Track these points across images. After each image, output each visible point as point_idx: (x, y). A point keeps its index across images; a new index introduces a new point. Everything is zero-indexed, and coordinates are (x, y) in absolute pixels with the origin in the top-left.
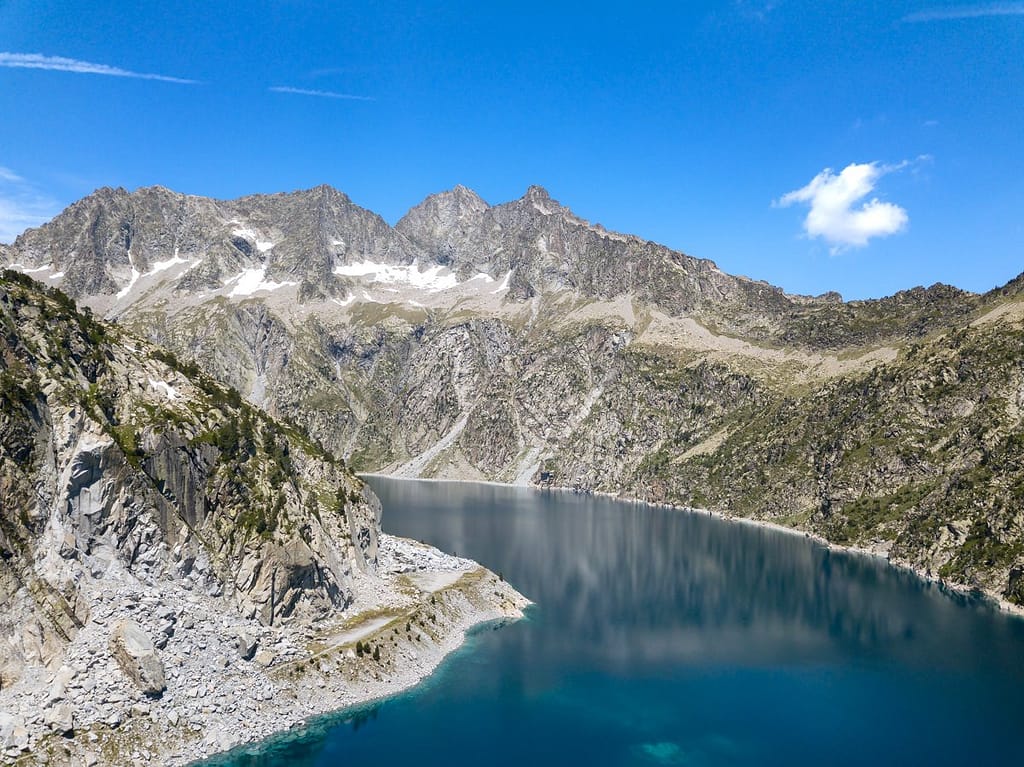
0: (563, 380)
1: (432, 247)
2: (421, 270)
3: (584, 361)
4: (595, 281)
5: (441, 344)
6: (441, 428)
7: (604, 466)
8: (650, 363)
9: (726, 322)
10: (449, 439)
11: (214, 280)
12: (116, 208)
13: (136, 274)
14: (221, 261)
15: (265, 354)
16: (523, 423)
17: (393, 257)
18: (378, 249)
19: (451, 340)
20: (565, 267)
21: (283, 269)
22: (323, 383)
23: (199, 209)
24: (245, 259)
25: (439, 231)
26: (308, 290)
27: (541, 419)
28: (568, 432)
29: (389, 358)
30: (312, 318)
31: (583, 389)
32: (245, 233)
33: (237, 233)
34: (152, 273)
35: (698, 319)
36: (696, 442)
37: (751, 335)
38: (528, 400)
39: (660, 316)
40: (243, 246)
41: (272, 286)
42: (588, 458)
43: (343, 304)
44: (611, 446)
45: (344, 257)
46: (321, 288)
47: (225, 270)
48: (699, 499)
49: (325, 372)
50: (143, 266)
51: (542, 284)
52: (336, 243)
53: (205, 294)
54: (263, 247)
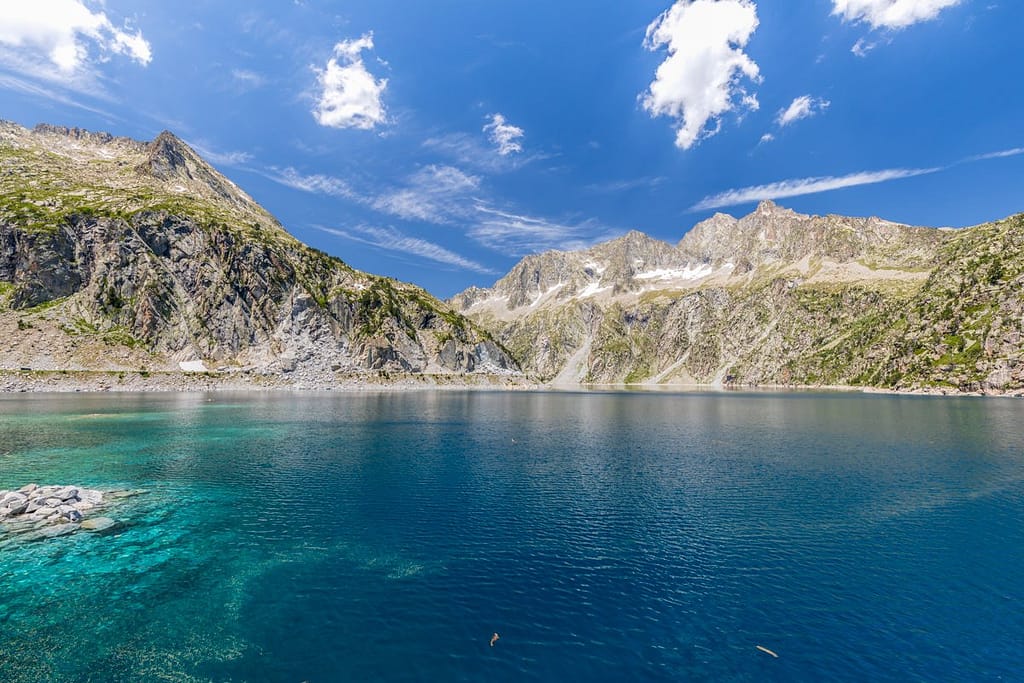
0: (751, 316)
1: (698, 253)
2: (691, 269)
3: (769, 303)
4: (792, 251)
5: (681, 306)
6: (676, 356)
7: (768, 368)
8: (809, 296)
9: (885, 259)
10: (680, 362)
11: (573, 291)
12: (533, 264)
13: (541, 294)
14: (577, 281)
15: (592, 325)
16: (725, 348)
17: (673, 264)
18: (665, 261)
19: (687, 303)
20: (776, 247)
21: (607, 280)
22: (617, 337)
23: (571, 257)
24: (591, 279)
25: (703, 244)
26: (617, 288)
27: (736, 344)
28: (750, 350)
29: (655, 320)
30: (617, 303)
31: (766, 321)
32: (592, 265)
33: (587, 266)
34: (548, 293)
35: (862, 262)
36: (825, 344)
37: (906, 265)
38: (729, 332)
39: (830, 264)
40: (590, 272)
41: (601, 289)
42: (759, 365)
43: (637, 294)
44: (775, 355)
45: (642, 269)
46: (625, 287)
47: (579, 285)
48: (812, 378)
49: (619, 331)
50: (544, 290)
51: (759, 260)
52: (638, 262)
53: (569, 298)
54: (600, 271)
